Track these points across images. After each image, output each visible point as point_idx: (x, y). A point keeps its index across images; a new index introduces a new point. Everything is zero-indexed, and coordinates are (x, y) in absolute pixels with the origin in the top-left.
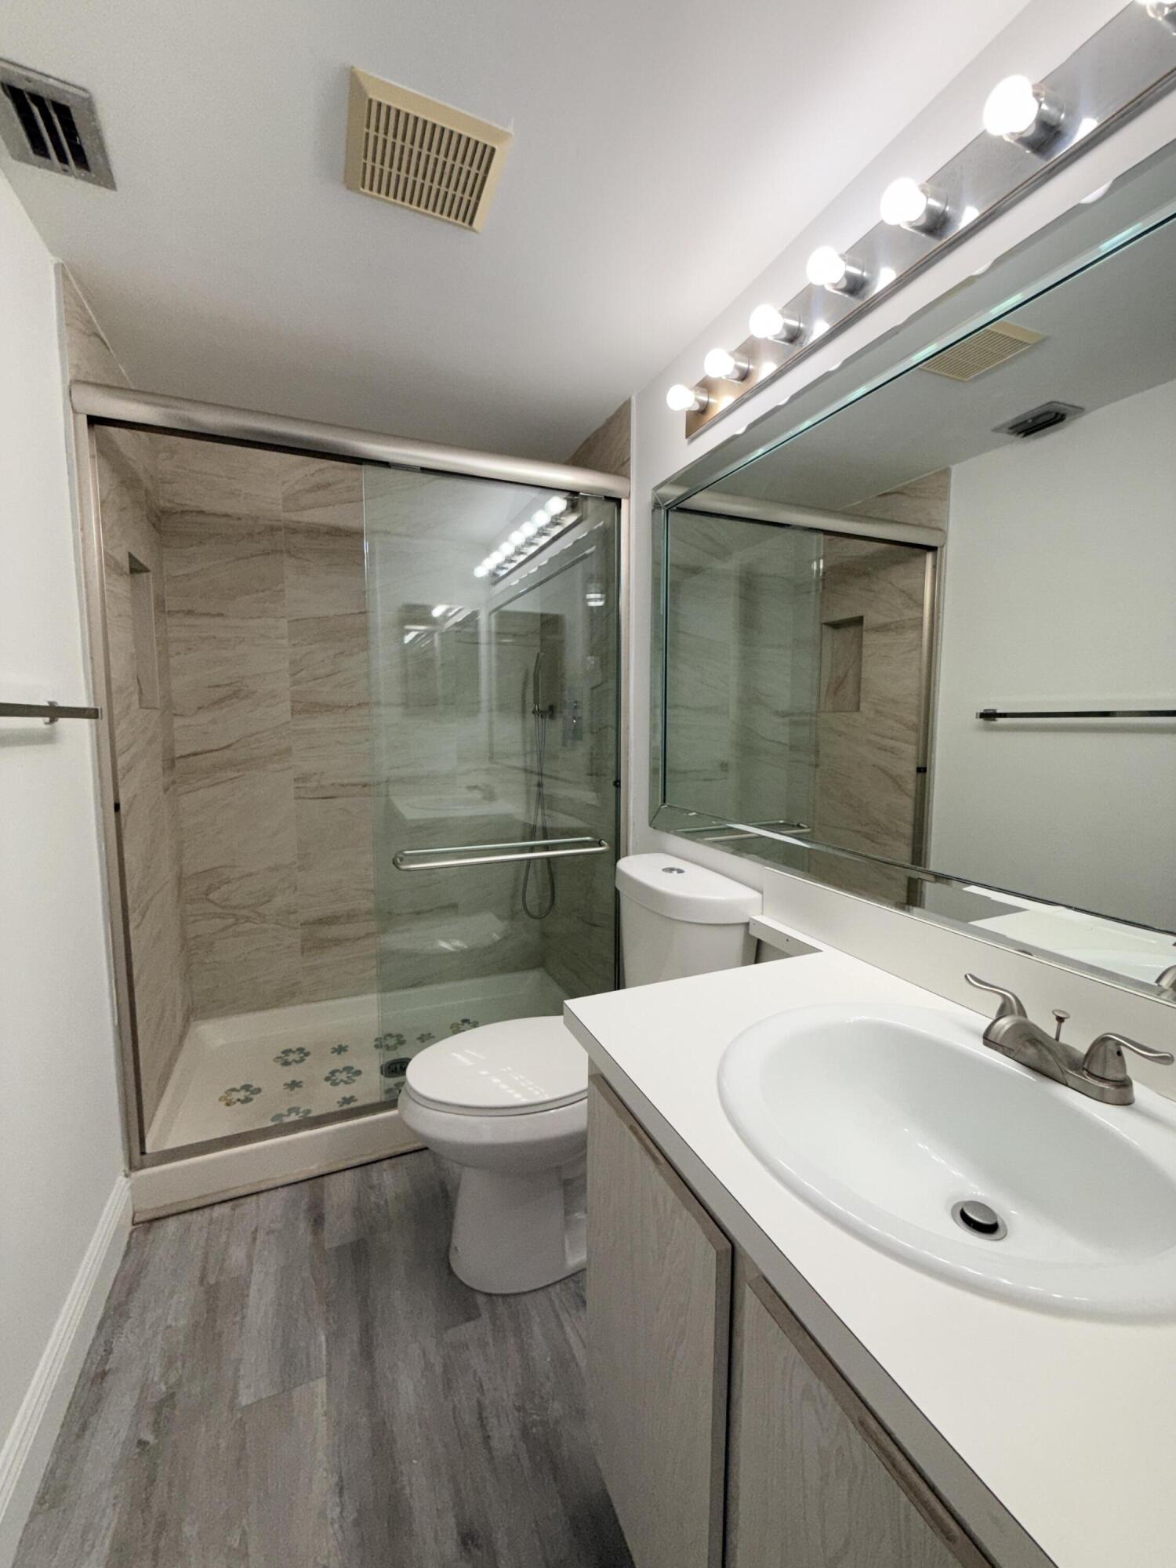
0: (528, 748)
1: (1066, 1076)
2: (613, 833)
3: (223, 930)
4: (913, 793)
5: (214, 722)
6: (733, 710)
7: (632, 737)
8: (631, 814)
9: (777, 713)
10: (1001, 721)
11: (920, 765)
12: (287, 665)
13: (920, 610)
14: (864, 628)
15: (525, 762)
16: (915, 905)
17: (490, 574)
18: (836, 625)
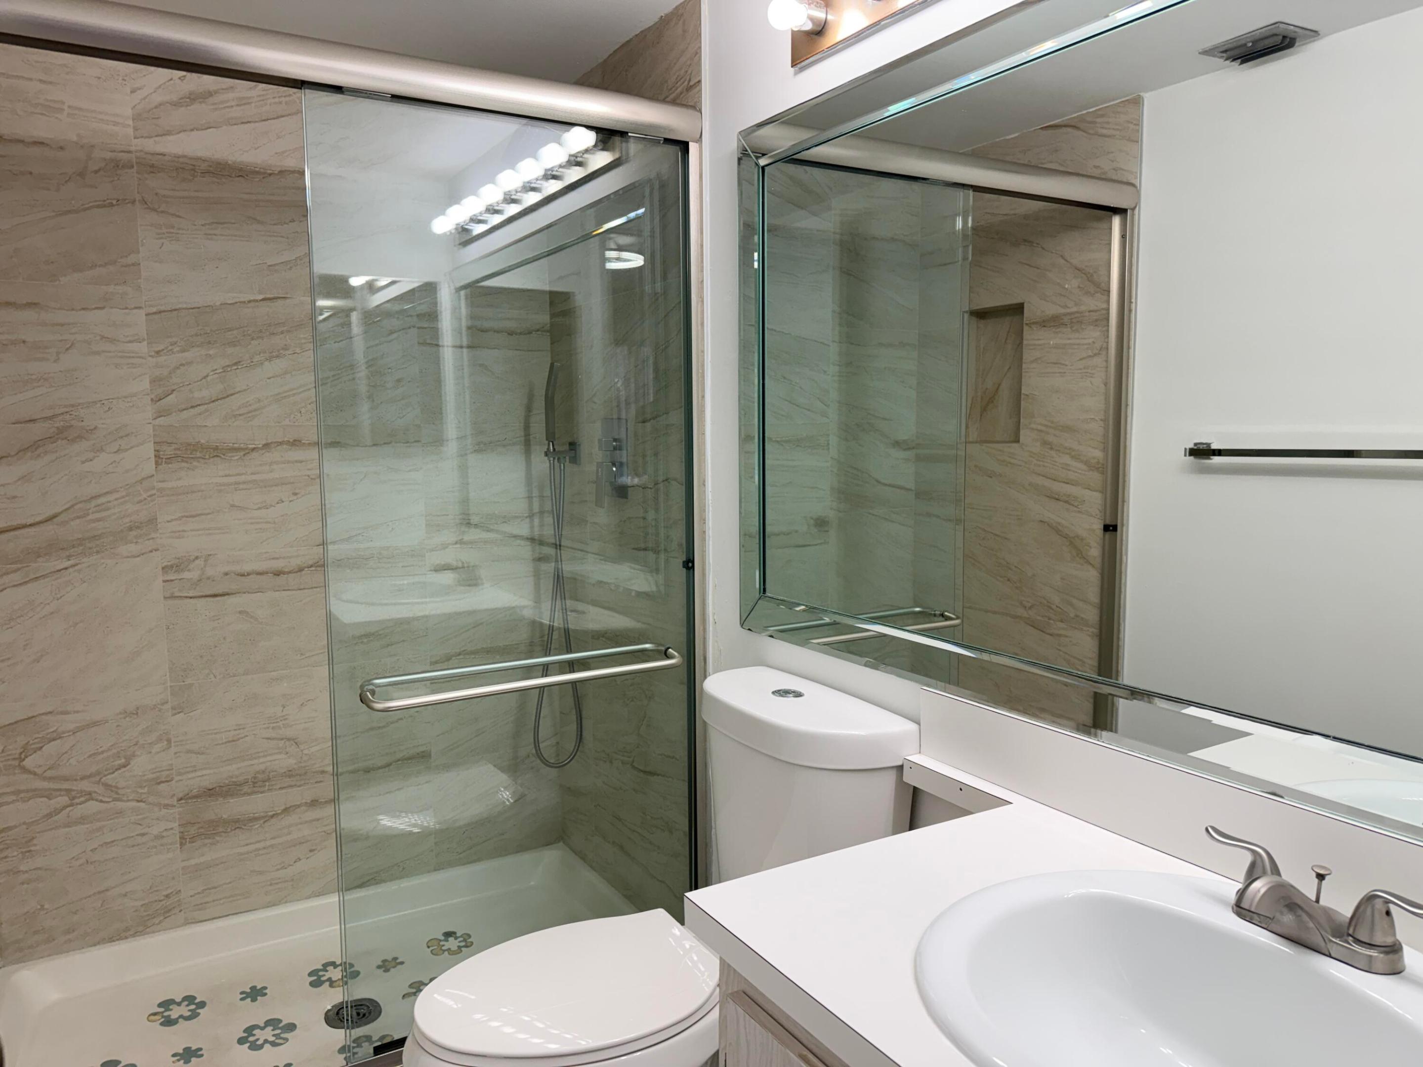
0: (536, 507)
1: (1329, 945)
2: (683, 639)
3: (49, 815)
4: (1098, 562)
5: (25, 478)
6: (834, 440)
7: (709, 496)
8: (710, 609)
9: (897, 444)
10: (1217, 460)
11: (1108, 522)
12: (145, 384)
13: (1105, 298)
14: (1025, 321)
15: (532, 527)
16: (1104, 728)
17: (456, 229)
18: (981, 315)
